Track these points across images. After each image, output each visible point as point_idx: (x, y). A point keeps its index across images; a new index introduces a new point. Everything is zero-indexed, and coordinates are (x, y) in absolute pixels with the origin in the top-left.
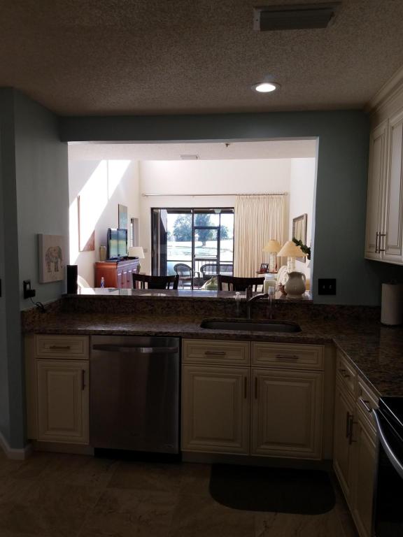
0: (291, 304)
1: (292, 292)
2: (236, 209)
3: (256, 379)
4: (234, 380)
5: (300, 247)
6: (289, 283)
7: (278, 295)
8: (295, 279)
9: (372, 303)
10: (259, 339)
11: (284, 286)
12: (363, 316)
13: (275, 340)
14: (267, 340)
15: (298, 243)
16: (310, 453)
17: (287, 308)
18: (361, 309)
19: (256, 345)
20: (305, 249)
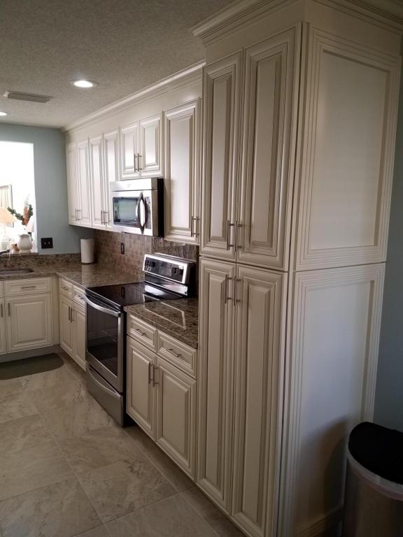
0: (25, 256)
1: (24, 249)
3: (9, 304)
5: (14, 215)
6: (20, 243)
7: (12, 252)
8: (25, 239)
9: (76, 252)
10: (9, 278)
11: (16, 245)
12: (71, 260)
13: (19, 278)
14: (15, 278)
15: (13, 212)
16: (46, 342)
17: (21, 259)
18: (69, 256)
19: (7, 282)
20: (19, 217)
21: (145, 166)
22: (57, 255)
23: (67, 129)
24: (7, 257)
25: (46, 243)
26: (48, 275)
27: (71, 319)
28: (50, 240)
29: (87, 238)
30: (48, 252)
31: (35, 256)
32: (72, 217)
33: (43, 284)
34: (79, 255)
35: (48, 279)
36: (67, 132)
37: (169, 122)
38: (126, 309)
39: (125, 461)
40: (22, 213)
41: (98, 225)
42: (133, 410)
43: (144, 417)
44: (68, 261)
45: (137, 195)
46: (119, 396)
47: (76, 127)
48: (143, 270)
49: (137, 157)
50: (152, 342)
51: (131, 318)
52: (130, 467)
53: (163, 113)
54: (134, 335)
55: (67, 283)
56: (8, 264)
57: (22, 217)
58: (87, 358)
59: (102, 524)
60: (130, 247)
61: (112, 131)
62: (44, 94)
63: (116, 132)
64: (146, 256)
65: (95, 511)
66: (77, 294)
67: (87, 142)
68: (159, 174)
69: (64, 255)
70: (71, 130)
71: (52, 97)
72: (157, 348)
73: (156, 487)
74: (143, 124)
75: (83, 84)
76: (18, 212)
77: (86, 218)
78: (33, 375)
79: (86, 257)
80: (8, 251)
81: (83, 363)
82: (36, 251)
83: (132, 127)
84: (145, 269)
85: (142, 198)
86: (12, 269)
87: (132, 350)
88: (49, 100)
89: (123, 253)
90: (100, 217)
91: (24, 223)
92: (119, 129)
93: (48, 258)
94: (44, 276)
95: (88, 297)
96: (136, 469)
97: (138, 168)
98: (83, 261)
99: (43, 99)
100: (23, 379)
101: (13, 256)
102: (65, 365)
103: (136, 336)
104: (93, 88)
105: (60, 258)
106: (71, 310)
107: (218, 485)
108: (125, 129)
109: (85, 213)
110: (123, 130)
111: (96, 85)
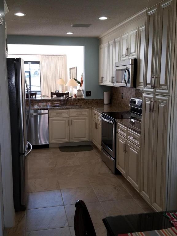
0: (79, 100)
1: (79, 96)
2: (40, 62)
3: (71, 120)
4: (65, 121)
5: (76, 81)
6: (77, 93)
7: (74, 97)
8: (79, 92)
9: (101, 98)
10: (72, 108)
11: (76, 95)
12: (99, 102)
13: (76, 108)
14: (74, 109)
15: (76, 80)
16: (86, 139)
17: (77, 101)
18: (98, 100)
19: (71, 110)
20: (79, 82)
21: (130, 53)
22: (93, 100)
23: (100, 37)
24: (71, 100)
25: (88, 94)
26: (88, 108)
27: (96, 128)
28: (90, 92)
29: (107, 92)
30: (89, 98)
31: (83, 99)
32: (100, 81)
33: (85, 112)
34: (103, 100)
35: (87, 110)
36: (100, 39)
37: (141, 32)
38: (116, 120)
39: (113, 185)
40: (80, 81)
41: (110, 84)
42: (119, 166)
43: (122, 168)
44: (98, 103)
45: (125, 67)
46: (113, 159)
47: (103, 37)
48: (130, 105)
49: (127, 49)
50: (125, 134)
51: (118, 125)
52: (115, 187)
53: (138, 28)
54: (119, 132)
55: (95, 112)
56: (72, 103)
57: (80, 82)
58: (102, 145)
59: (99, 202)
60: (126, 95)
61: (118, 37)
62: (87, 23)
63: (120, 38)
64: (131, 98)
65: (97, 197)
66: (99, 116)
67: (108, 43)
68: (135, 57)
69: (96, 100)
70: (102, 38)
71: (91, 25)
72: (127, 137)
73: (124, 195)
74: (130, 33)
75: (103, 18)
76: (78, 80)
77: (106, 81)
78: (80, 152)
79: (106, 101)
80: (72, 97)
81: (100, 147)
82: (84, 97)
83: (126, 35)
84: (131, 105)
85: (127, 69)
86: (73, 105)
87: (119, 139)
88: (89, 26)
89: (122, 98)
90: (111, 80)
91: (81, 86)
92: (121, 36)
93: (89, 101)
94: (86, 108)
95: (102, 116)
96: (117, 188)
97: (127, 55)
98: (104, 103)
99: (87, 26)
100: (75, 153)
101: (74, 99)
102: (94, 150)
103: (120, 133)
104: (107, 19)
105: (94, 101)
106: (96, 124)
107: (147, 193)
108: (123, 36)
109: (105, 79)
110: (122, 37)
111: (108, 18)
